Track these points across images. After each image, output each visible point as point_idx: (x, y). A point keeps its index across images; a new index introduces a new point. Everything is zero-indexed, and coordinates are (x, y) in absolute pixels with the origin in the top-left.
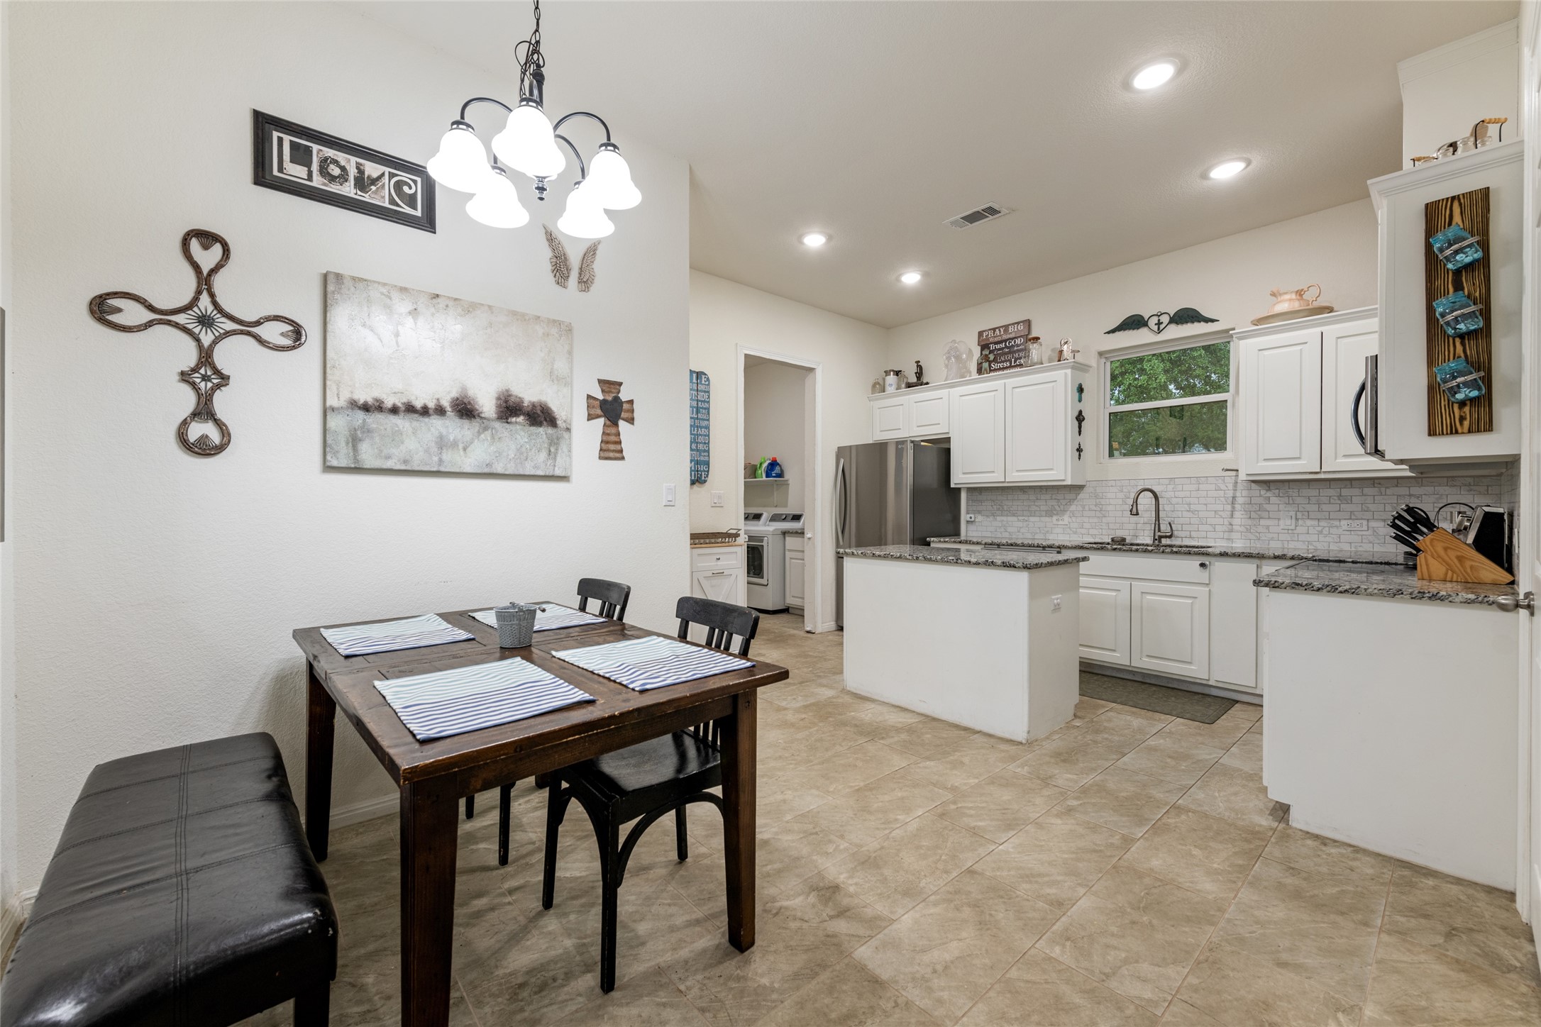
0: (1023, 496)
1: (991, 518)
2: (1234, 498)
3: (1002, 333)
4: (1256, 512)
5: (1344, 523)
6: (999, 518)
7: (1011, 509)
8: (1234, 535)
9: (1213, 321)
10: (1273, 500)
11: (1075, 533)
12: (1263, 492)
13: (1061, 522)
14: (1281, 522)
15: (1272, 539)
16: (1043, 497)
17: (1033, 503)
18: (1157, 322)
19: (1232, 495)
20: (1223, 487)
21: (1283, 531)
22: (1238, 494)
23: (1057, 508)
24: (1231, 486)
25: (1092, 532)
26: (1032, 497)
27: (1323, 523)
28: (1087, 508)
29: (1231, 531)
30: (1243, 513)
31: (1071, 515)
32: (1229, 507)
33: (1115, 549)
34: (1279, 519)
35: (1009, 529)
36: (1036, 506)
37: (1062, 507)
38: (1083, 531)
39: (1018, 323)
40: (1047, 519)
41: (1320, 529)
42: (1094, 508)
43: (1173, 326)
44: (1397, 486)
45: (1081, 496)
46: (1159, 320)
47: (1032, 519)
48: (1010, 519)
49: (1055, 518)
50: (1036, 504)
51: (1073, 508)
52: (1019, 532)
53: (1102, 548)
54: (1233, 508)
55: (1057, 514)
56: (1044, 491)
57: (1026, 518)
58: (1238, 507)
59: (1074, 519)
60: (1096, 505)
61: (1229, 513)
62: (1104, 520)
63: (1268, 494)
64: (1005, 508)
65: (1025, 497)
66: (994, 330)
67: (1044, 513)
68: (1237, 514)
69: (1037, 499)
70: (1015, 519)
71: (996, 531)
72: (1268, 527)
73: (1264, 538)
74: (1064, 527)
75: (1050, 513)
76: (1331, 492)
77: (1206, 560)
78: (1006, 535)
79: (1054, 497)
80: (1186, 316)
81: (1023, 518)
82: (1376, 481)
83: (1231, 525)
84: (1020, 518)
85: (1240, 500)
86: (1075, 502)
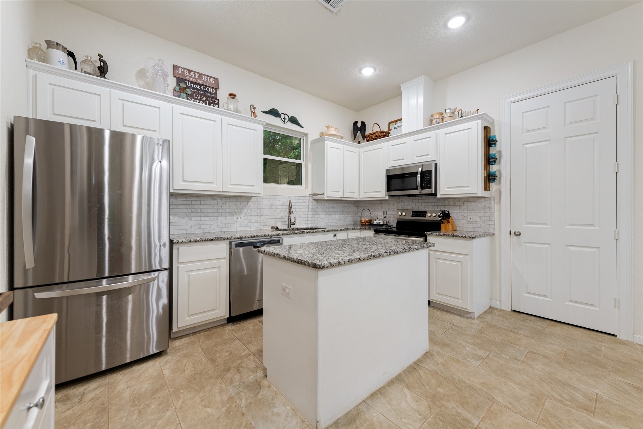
0: (212, 202)
1: (187, 219)
2: (309, 206)
3: (197, 77)
4: (315, 212)
5: (334, 215)
6: (193, 219)
7: (204, 211)
8: (309, 222)
9: (302, 127)
10: (319, 207)
11: (247, 226)
12: (316, 204)
13: (239, 220)
14: (321, 216)
15: (318, 223)
16: (227, 203)
17: (220, 208)
18: (284, 118)
19: (308, 205)
20: (306, 202)
21: (321, 219)
22: (310, 205)
23: (236, 210)
24: (308, 201)
25: (256, 224)
26: (220, 203)
27: (330, 216)
28: (253, 211)
29: (308, 220)
30: (311, 212)
31: (245, 215)
32: (307, 210)
33: (308, 232)
34: (320, 215)
35: (202, 227)
36: (223, 209)
37: (239, 210)
38: (251, 224)
39: (210, 77)
40: (230, 218)
41: (329, 218)
42: (256, 210)
43: (289, 123)
44: (343, 203)
45: (250, 203)
46: (285, 117)
47: (220, 218)
48: (202, 218)
49: (235, 217)
50: (223, 208)
51: (245, 210)
52: (210, 228)
53: (303, 233)
54: (308, 210)
55: (237, 215)
56: (228, 200)
57: (216, 218)
58: (309, 210)
59: (246, 217)
60: (258, 209)
61: (307, 212)
62: (262, 217)
63: (317, 205)
64: (199, 211)
65: (215, 202)
66: (190, 71)
67: (228, 214)
68: (310, 213)
69: (223, 205)
70: (207, 218)
71: (191, 229)
72: (317, 218)
73: (316, 223)
74: (240, 222)
75: (232, 214)
76: (331, 205)
77: (335, 233)
78: (200, 231)
79: (234, 203)
80: (293, 120)
81: (213, 218)
82: (340, 201)
83: (308, 218)
84: (211, 218)
85: (310, 207)
86: (247, 207)
